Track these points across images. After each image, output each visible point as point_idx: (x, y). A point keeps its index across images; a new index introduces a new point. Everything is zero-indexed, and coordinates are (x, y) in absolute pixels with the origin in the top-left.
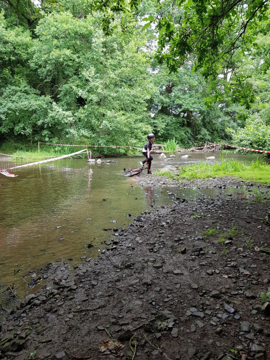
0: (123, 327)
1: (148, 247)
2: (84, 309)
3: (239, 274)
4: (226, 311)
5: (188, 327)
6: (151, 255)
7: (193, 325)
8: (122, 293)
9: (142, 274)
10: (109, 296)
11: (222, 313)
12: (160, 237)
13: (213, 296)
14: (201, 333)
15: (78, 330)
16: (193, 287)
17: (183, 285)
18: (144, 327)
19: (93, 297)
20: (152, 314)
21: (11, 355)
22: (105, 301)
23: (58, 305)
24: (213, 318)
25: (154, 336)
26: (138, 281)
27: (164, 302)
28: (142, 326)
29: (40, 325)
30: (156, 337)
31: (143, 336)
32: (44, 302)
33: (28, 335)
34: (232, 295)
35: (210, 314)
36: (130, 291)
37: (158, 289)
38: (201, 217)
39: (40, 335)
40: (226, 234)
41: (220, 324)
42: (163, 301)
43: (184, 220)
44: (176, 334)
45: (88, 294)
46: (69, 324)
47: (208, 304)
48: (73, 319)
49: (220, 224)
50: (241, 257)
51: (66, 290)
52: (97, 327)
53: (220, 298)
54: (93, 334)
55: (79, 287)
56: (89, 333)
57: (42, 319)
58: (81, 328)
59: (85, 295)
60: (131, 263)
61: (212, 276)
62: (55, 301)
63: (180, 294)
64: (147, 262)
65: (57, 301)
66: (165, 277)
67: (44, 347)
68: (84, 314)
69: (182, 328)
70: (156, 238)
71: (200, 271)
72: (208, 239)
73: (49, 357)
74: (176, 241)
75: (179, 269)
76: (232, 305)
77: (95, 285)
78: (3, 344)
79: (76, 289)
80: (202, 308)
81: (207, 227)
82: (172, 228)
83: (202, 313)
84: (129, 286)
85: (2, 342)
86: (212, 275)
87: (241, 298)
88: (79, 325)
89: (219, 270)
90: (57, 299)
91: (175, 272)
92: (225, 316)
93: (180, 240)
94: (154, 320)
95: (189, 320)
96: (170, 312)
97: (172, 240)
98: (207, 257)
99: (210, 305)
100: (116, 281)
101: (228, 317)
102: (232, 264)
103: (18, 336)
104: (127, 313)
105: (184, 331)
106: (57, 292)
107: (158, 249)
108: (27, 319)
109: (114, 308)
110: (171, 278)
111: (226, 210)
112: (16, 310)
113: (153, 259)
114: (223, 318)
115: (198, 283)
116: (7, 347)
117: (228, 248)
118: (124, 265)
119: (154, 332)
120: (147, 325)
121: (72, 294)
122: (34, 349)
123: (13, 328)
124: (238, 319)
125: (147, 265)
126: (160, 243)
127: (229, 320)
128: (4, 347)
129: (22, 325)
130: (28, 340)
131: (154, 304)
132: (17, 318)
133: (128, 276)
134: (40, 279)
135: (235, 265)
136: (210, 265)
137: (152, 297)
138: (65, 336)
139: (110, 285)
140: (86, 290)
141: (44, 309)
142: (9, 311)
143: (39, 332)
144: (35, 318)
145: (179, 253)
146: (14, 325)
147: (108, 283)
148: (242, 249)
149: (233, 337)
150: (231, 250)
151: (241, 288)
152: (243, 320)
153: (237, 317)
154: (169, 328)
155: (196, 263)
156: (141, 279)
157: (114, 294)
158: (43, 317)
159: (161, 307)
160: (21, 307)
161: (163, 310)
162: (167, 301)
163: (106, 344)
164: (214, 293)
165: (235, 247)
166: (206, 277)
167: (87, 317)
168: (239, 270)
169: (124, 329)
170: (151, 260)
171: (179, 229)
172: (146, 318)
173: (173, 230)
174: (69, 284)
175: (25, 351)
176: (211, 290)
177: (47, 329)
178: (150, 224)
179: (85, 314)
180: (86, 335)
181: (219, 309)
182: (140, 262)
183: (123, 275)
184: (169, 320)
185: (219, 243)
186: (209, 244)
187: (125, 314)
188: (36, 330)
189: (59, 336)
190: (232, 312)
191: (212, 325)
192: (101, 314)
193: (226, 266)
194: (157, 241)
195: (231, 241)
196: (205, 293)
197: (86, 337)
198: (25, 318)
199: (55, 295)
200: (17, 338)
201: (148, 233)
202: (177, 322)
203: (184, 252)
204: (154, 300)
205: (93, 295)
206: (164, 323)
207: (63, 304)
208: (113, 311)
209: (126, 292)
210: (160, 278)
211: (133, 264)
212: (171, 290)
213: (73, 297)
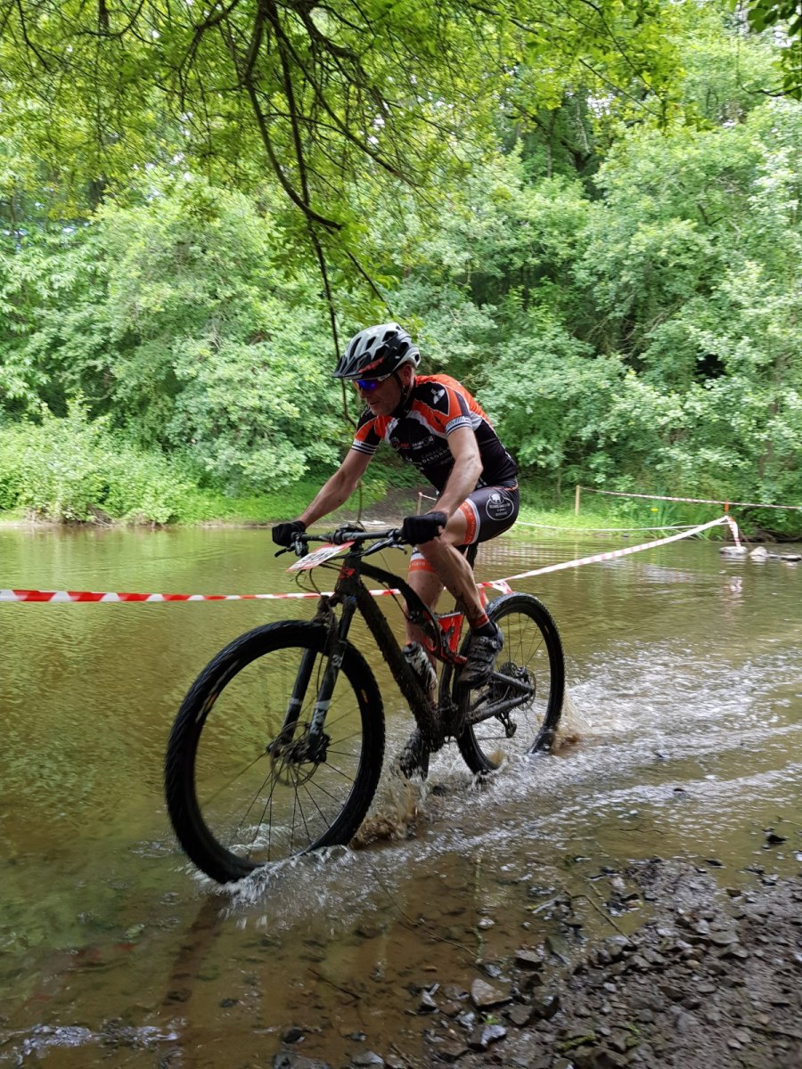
2: (781, 1029)
23: (699, 989)
32: (658, 968)
33: (631, 1047)
45: (785, 987)
46: (743, 1060)
48: (752, 1049)
51: (714, 952)
55: (756, 956)
57: (662, 1016)
59: (779, 988)
62: (690, 975)
65: (696, 978)
68: (784, 1046)
78: (575, 1048)
79: (745, 959)
90: (695, 973)
103: (604, 1039)
106: (690, 951)
108: (621, 1001)
112: (586, 967)
116: (585, 1058)
121: (736, 970)
123: (588, 1013)
128: (577, 1054)
129: (609, 1013)
130: (634, 1061)
132: (594, 988)
134: (634, 897)
140: (778, 973)
141: (662, 989)
142: (570, 964)
143: (660, 1051)
144: (643, 1006)
146: (590, 1005)
158: (662, 1011)
160: (601, 962)
174: (721, 939)
179: (788, 1049)
188: (649, 1041)
198: (614, 997)
199: (687, 959)
200: (605, 1044)
207: (713, 992)
213: (740, 981)
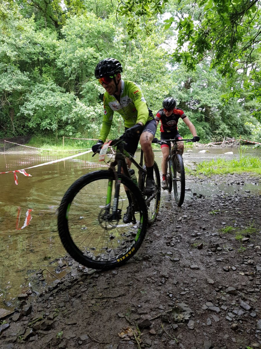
0: (141, 316)
1: (166, 241)
2: (105, 296)
3: (256, 272)
4: (242, 307)
5: (204, 321)
6: (168, 249)
7: (209, 319)
8: (140, 284)
9: (160, 267)
10: (129, 285)
11: (238, 309)
12: (177, 231)
13: (229, 293)
14: (216, 327)
15: (100, 316)
16: (209, 283)
17: (200, 280)
18: (161, 317)
19: (113, 286)
20: (169, 306)
21: (42, 333)
22: (125, 290)
23: (82, 291)
24: (229, 314)
25: (171, 327)
26: (155, 273)
27: (181, 295)
28: (159, 316)
29: (66, 309)
30: (173, 328)
31: (161, 326)
32: (69, 287)
33: (55, 317)
34: (248, 292)
35: (226, 309)
36: (148, 282)
37: (175, 282)
38: (218, 213)
39: (66, 317)
40: (243, 232)
41: (236, 320)
42: (179, 294)
43: (201, 216)
44: (192, 326)
45: (109, 282)
46: (92, 309)
47: (224, 299)
48: (95, 305)
49: (238, 221)
50: (259, 255)
51: (89, 277)
52: (117, 314)
53: (236, 295)
54: (114, 321)
55: (101, 275)
56: (110, 319)
57: (68, 303)
58: (103, 314)
59: (107, 283)
60: (149, 256)
61: (229, 273)
62: (79, 287)
63: (197, 289)
64: (164, 256)
65: (81, 287)
66: (181, 271)
67: (70, 328)
68: (105, 301)
69: (198, 321)
70: (174, 233)
71: (217, 267)
72: (225, 236)
73: (74, 338)
74: (193, 236)
75: (195, 264)
76: (248, 302)
77: (116, 275)
78: (35, 323)
79: (98, 277)
80: (218, 303)
81: (224, 223)
82: (189, 224)
83: (218, 308)
84: (147, 277)
85: (34, 321)
86: (228, 271)
87: (257, 295)
88: (101, 311)
89: (235, 267)
90: (81, 286)
91: (192, 267)
92: (241, 312)
93: (197, 235)
94: (171, 311)
95: (205, 314)
96: (187, 306)
97: (189, 235)
98: (224, 254)
99: (226, 301)
100: (135, 272)
101: (244, 314)
102: (249, 261)
103: (47, 317)
104: (145, 303)
105: (200, 324)
106: (80, 279)
107: (175, 243)
108: (54, 302)
109: (133, 297)
110: (188, 272)
111: (244, 207)
112: (44, 294)
113: (170, 253)
114: (239, 314)
115: (214, 279)
116: (38, 325)
117: (245, 245)
118: (142, 257)
119: (171, 323)
120: (165, 316)
121: (94, 281)
122: (61, 330)
123: (42, 309)
124: (255, 317)
125: (165, 258)
126: (177, 238)
127: (244, 317)
128: (35, 325)
129: (50, 307)
130: (56, 321)
131: (171, 296)
132: (45, 300)
133: (146, 268)
134: (65, 265)
135: (252, 263)
136: (227, 261)
137: (169, 289)
138: (88, 320)
139: (129, 275)
140: (107, 279)
141: (69, 294)
142: (38, 293)
143: (65, 315)
144: (62, 301)
145: (196, 248)
146: (43, 307)
147: (128, 273)
148: (259, 247)
149: (249, 334)
150: (248, 247)
151: (257, 286)
152: (259, 318)
153: (253, 314)
154: (185, 320)
155: (213, 258)
156: (159, 272)
157: (133, 284)
158: (68, 302)
159: (178, 300)
160: (49, 291)
161: (180, 303)
162: (184, 294)
163: (126, 330)
164: (230, 289)
165: (252, 245)
166: (223, 273)
167: (109, 304)
168: (255, 268)
169: (143, 318)
170: (168, 253)
171: (196, 224)
172: (164, 309)
173: (190, 225)
174: (91, 272)
175: (53, 330)
176: (227, 286)
177: (72, 312)
178: (167, 219)
179: (107, 302)
180: (107, 321)
181: (235, 305)
182: (157, 255)
183: (142, 266)
184: (185, 313)
185: (236, 240)
186: (226, 241)
187: (143, 304)
188: (62, 313)
189: (83, 320)
190: (247, 309)
191: (228, 320)
192: (120, 302)
193: (243, 263)
194: (174, 235)
195: (248, 238)
196: (221, 289)
197: (107, 323)
198: (52, 302)
199: (79, 282)
200: (46, 319)
201: (165, 227)
202: (193, 315)
203: (200, 248)
204: (172, 293)
205: (113, 284)
206: (180, 315)
207: (86, 291)
208: (132, 300)
209: (145, 283)
210: (176, 272)
211: (151, 257)
212: (188, 284)
213: (95, 284)
